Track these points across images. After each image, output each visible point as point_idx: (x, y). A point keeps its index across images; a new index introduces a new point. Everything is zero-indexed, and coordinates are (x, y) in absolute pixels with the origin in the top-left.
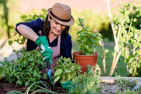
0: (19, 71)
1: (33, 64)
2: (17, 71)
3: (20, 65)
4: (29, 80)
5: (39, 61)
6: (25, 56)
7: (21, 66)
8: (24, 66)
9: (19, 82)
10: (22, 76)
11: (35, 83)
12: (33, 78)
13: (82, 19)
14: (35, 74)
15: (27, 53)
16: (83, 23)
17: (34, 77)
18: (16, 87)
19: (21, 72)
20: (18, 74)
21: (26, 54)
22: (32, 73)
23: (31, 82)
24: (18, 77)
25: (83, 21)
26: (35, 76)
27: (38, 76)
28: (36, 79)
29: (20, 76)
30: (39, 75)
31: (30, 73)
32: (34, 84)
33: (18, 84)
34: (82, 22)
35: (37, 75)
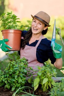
0: (6, 77)
1: (18, 72)
2: (5, 77)
4: (15, 86)
6: (11, 65)
7: (8, 73)
8: (11, 73)
9: (7, 86)
10: (9, 81)
11: (19, 89)
12: (18, 84)
13: (59, 29)
14: (20, 81)
15: (13, 62)
16: (59, 32)
17: (19, 83)
18: (5, 90)
19: (9, 78)
22: (17, 80)
23: (17, 88)
24: (6, 82)
25: (59, 30)
27: (23, 82)
28: (21, 85)
33: (6, 88)
34: (59, 31)
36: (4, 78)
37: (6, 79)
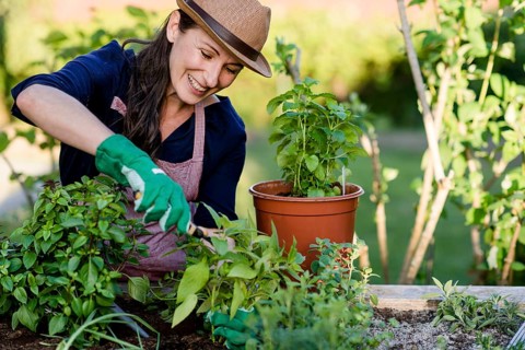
0: (22, 269)
1: (82, 240)
2: (16, 268)
3: (26, 246)
4: (67, 311)
5: (103, 226)
6: (49, 207)
7: (32, 248)
8: (46, 248)
9: (25, 316)
10: (35, 291)
11: (90, 322)
12: (84, 299)
13: (292, 47)
14: (92, 283)
15: (58, 193)
16: (293, 62)
17: (88, 297)
18: (12, 336)
19: (35, 274)
20: (20, 284)
21: (52, 195)
22: (78, 279)
23: (76, 319)
24: (19, 294)
25: (293, 52)
26: (89, 289)
27: (105, 293)
28: (96, 306)
29: (28, 290)
30: (110, 286)
31: (71, 278)
32: (86, 325)
33: (20, 326)
34: (291, 56)
35: (99, 285)
36: (12, 273)
37: (18, 278)
